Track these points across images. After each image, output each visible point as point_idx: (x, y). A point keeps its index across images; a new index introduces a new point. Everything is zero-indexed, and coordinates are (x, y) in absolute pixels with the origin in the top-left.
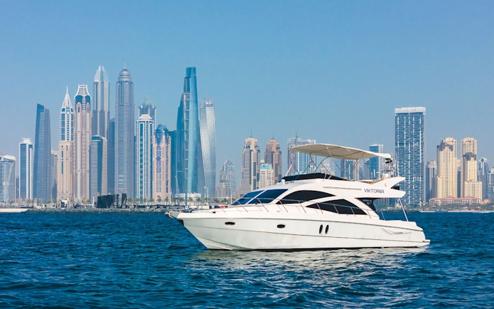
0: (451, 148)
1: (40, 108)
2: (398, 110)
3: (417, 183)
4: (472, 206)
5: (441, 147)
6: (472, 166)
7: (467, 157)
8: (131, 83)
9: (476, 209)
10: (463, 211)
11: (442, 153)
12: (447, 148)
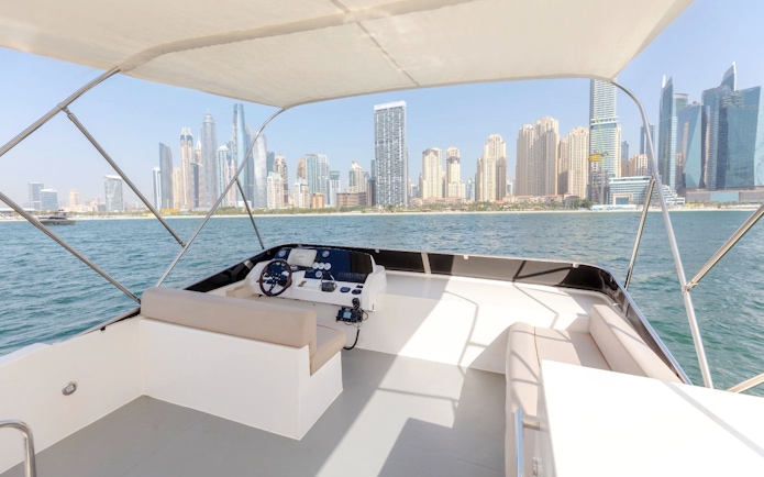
0: (436, 153)
1: (161, 145)
2: (377, 107)
3: (397, 183)
4: (456, 206)
5: (426, 153)
6: (455, 167)
7: (451, 160)
8: (212, 124)
9: (462, 210)
10: (444, 213)
11: (427, 157)
12: (431, 154)
